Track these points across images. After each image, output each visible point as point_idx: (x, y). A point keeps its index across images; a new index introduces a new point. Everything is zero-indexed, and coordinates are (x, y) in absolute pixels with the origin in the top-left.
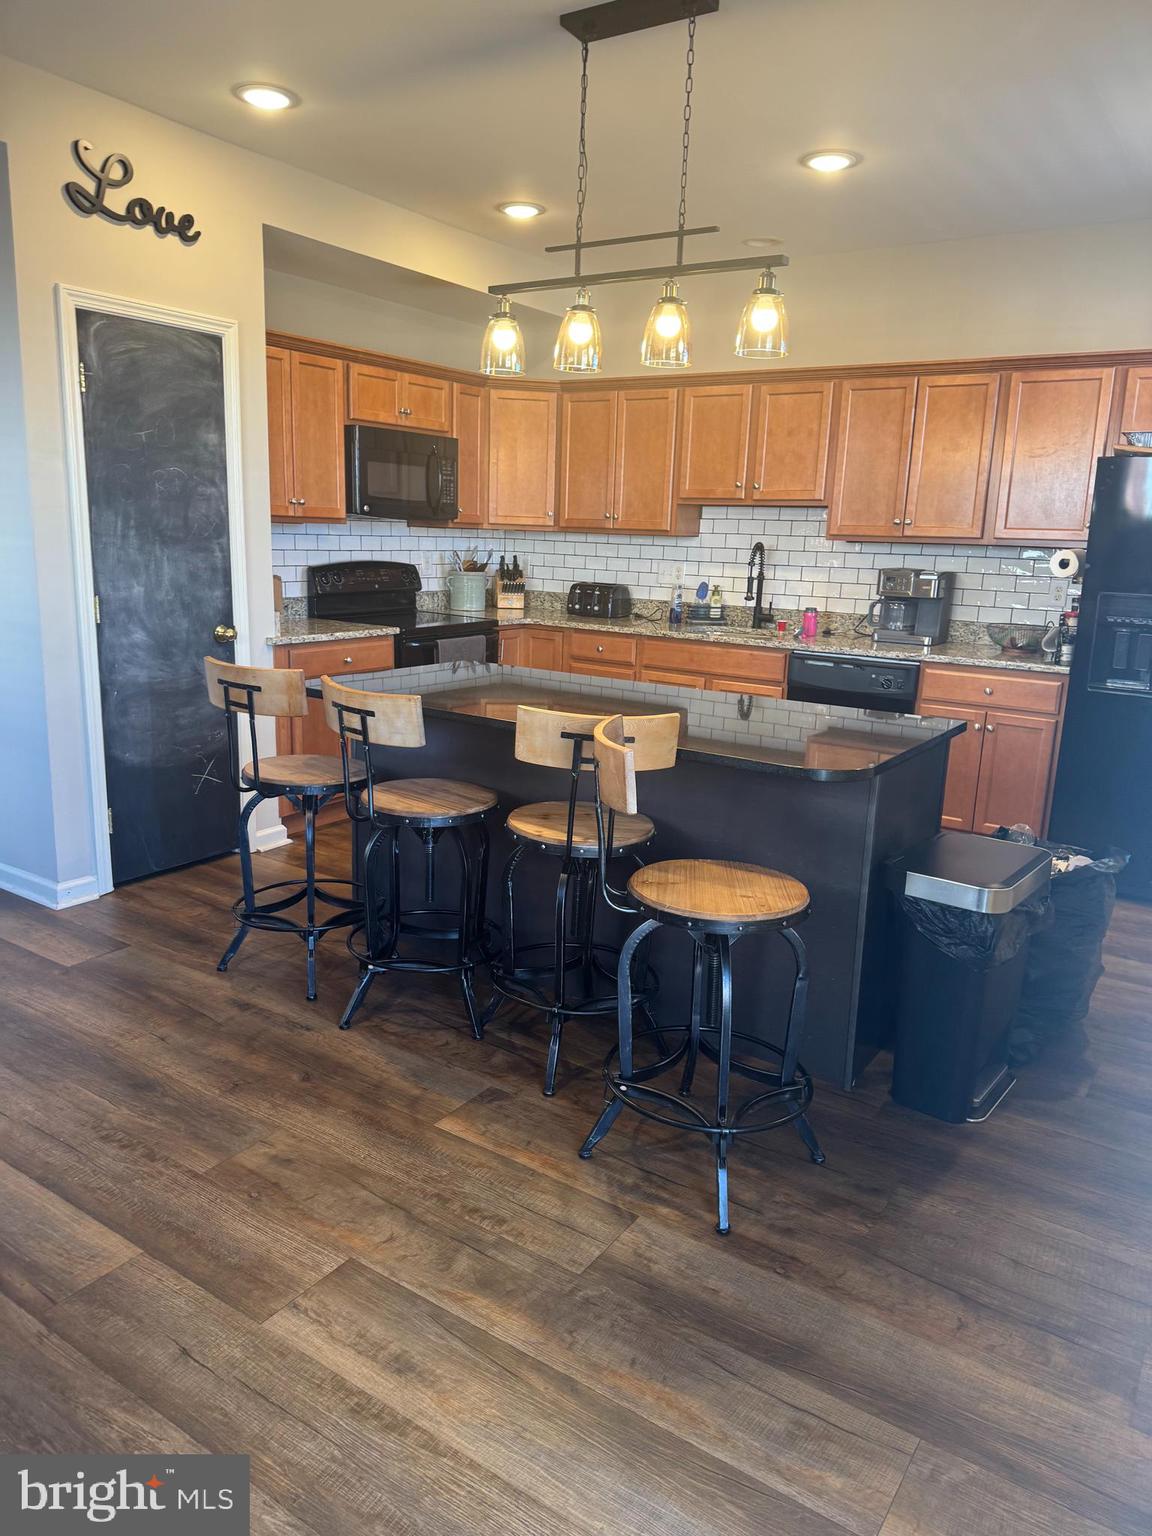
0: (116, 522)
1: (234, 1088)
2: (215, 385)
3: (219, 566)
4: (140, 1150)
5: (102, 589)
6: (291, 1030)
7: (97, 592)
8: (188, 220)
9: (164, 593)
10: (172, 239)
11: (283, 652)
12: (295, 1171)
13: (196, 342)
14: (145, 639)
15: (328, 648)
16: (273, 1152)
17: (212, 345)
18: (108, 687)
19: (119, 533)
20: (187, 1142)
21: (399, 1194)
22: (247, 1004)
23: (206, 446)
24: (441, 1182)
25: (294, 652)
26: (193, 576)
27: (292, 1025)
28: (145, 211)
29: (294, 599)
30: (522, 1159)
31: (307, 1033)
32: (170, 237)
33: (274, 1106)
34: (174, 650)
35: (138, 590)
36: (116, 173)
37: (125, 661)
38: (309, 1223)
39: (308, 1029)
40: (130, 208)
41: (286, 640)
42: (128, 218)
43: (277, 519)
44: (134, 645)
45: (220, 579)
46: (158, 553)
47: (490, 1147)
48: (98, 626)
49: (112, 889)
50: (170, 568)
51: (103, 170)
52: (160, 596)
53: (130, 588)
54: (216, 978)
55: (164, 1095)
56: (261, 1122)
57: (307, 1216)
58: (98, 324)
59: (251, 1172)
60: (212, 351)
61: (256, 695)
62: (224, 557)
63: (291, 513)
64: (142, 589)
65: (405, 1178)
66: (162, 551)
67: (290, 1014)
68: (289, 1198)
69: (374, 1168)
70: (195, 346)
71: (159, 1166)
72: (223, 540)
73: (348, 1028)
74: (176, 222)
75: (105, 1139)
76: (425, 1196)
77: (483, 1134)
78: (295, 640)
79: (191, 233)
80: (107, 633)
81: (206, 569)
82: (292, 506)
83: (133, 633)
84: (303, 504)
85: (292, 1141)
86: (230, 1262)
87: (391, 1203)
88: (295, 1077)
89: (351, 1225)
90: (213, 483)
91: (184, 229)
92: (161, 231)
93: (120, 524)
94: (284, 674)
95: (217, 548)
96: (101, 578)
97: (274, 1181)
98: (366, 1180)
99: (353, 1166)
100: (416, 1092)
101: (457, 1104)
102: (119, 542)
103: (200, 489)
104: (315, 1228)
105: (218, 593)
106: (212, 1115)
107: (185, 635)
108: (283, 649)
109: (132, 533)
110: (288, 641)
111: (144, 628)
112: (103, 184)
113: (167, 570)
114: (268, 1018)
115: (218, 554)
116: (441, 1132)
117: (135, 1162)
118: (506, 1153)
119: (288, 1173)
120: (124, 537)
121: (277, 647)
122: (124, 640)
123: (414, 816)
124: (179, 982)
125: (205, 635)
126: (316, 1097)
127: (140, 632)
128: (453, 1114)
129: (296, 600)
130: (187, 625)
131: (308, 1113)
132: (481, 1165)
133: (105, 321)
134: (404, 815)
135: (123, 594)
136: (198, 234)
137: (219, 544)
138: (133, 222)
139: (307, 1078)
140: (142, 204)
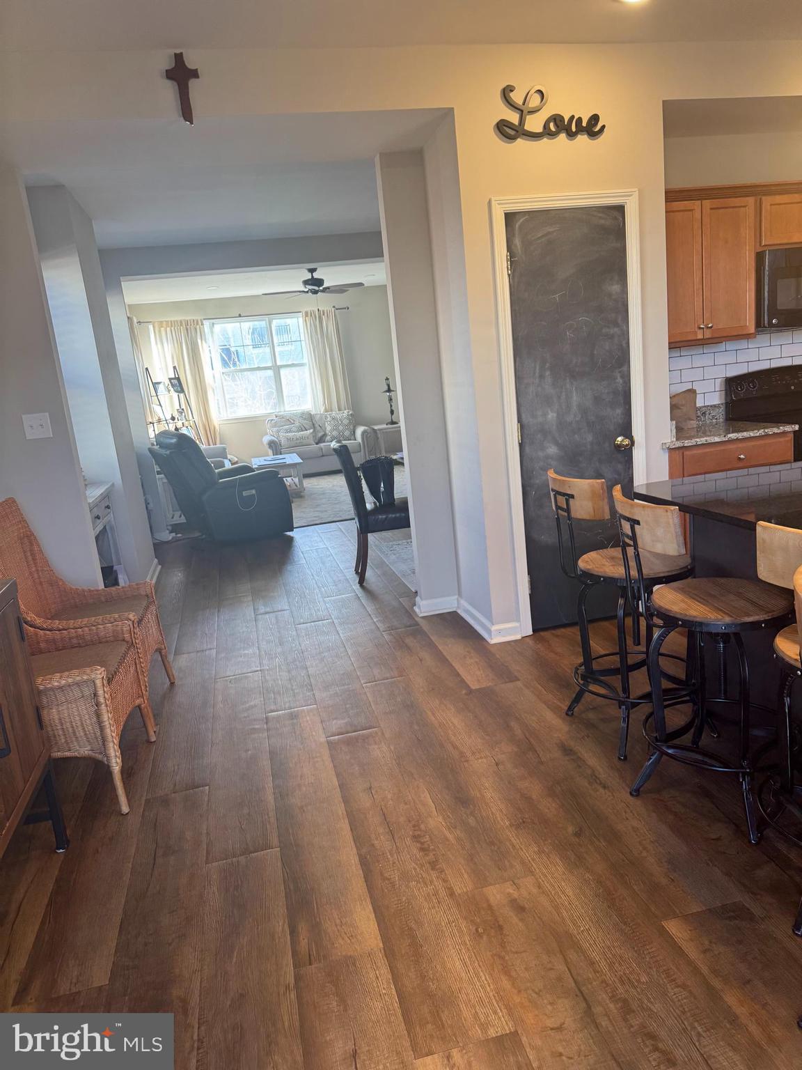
0: (535, 367)
1: (520, 825)
2: (618, 245)
3: (620, 389)
4: (431, 857)
5: (523, 416)
6: (590, 783)
7: (519, 421)
8: (595, 119)
9: (572, 416)
10: (582, 139)
11: (677, 455)
12: (521, 920)
13: (600, 215)
14: (558, 451)
15: (722, 448)
16: (516, 895)
17: (616, 214)
18: (528, 489)
19: (537, 374)
20: (463, 862)
21: (591, 983)
22: (571, 750)
23: (610, 295)
24: (635, 988)
25: (687, 453)
26: (597, 400)
27: (594, 778)
28: (559, 123)
29: (711, 406)
30: (731, 999)
31: (601, 790)
32: (580, 137)
33: (540, 852)
34: (581, 459)
35: (551, 416)
36: (535, 101)
37: (542, 469)
38: (503, 978)
39: (604, 787)
40: (546, 126)
41: (679, 444)
42: (547, 133)
43: (675, 345)
44: (547, 457)
45: (621, 399)
46: (568, 386)
47: (705, 970)
48: (521, 445)
49: (531, 633)
50: (578, 396)
51: (524, 104)
52: (570, 418)
53: (545, 415)
54: (560, 721)
55: (472, 814)
56: (523, 863)
57: (506, 971)
58: (521, 220)
59: (490, 907)
60: (616, 218)
61: (571, 501)
62: (625, 382)
63: (700, 337)
64: (555, 415)
65: (606, 969)
66: (572, 384)
67: (598, 767)
68: (503, 945)
69: (585, 945)
70: (600, 218)
71: (434, 874)
72: (625, 368)
73: (637, 796)
74: (584, 124)
75: (416, 838)
76: (613, 996)
77: (705, 952)
78: (687, 443)
79: (598, 128)
80: (527, 449)
81: (608, 393)
82: (702, 330)
83: (547, 448)
84: (711, 327)
85: (535, 891)
86: (429, 986)
87: (580, 990)
88: (571, 829)
89: (534, 995)
90: (616, 324)
91: (592, 128)
92: (571, 135)
93: (538, 368)
94: (589, 484)
95: (618, 375)
96: (523, 409)
97: (501, 923)
98: (573, 956)
99: (570, 936)
100: (664, 881)
101: (696, 908)
102: (537, 381)
103: (604, 331)
104: (506, 983)
105: (619, 411)
106: (492, 843)
107: (589, 447)
108: (677, 452)
109: (548, 373)
110: (682, 445)
111: (557, 444)
112: (525, 112)
113: (575, 399)
114: (580, 767)
115: (620, 380)
116: (663, 932)
117: (422, 866)
118: (716, 983)
119: (515, 920)
120: (542, 377)
121: (671, 450)
122: (541, 454)
123: (686, 618)
124: (534, 718)
125: (607, 445)
126: (576, 855)
127: (553, 447)
128: (686, 918)
129: (714, 407)
130: (591, 439)
131: (561, 869)
132: (684, 986)
133: (527, 217)
134: (678, 616)
135: (540, 419)
136: (603, 127)
137: (620, 372)
138: (549, 134)
139: (578, 834)
140: (557, 119)
